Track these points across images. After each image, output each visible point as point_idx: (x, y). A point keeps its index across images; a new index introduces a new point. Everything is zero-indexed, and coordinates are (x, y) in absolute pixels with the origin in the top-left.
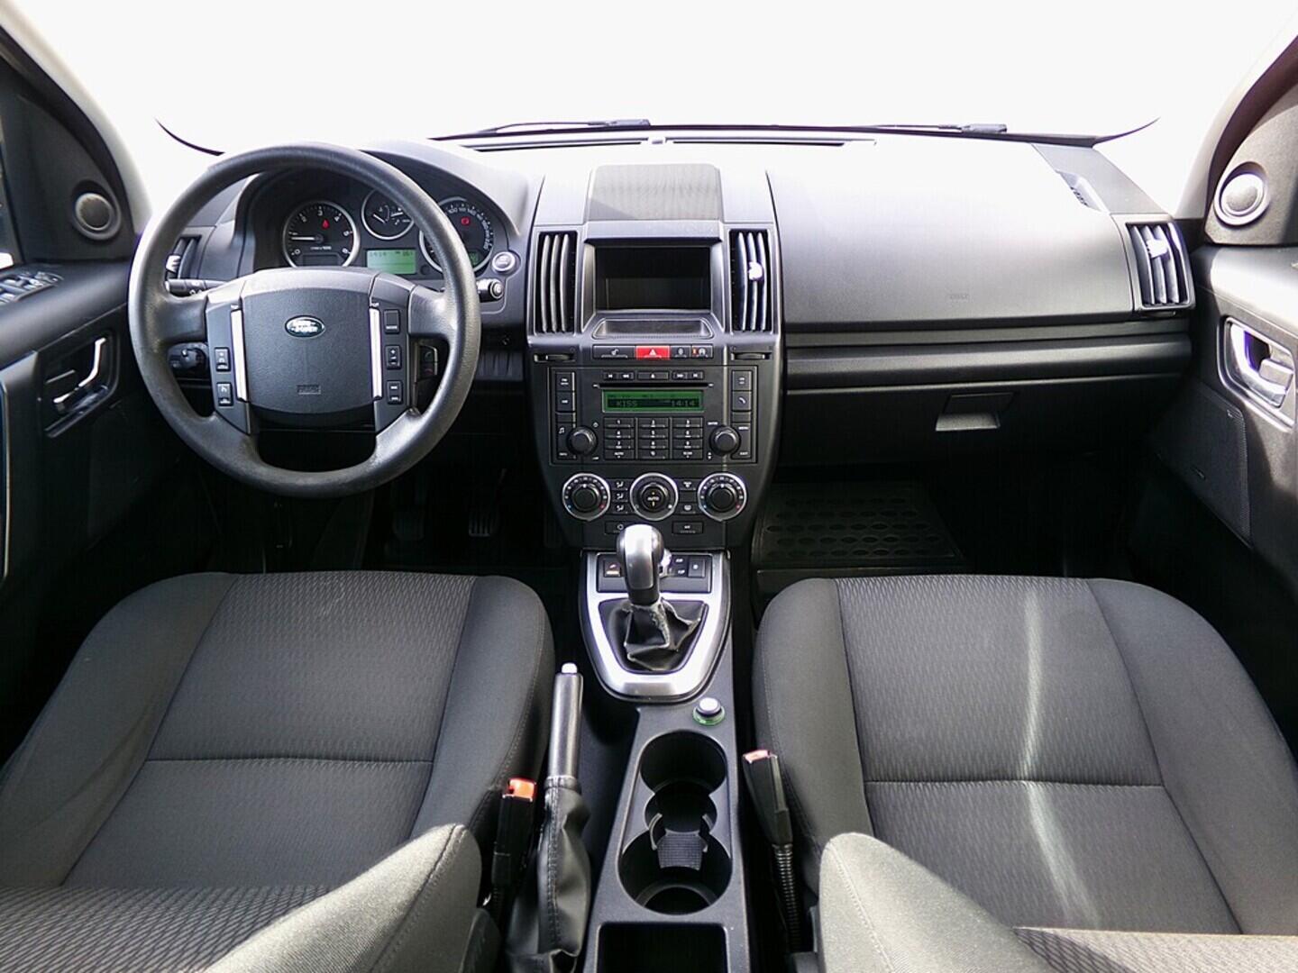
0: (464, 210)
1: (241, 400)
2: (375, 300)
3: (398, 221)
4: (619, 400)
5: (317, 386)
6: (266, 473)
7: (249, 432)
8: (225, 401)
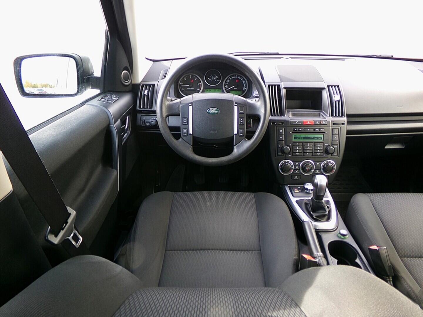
0: (237, 77)
1: (191, 134)
2: (236, 103)
3: (216, 80)
4: (297, 137)
5: (216, 130)
6: (198, 158)
7: (192, 144)
8: (185, 135)
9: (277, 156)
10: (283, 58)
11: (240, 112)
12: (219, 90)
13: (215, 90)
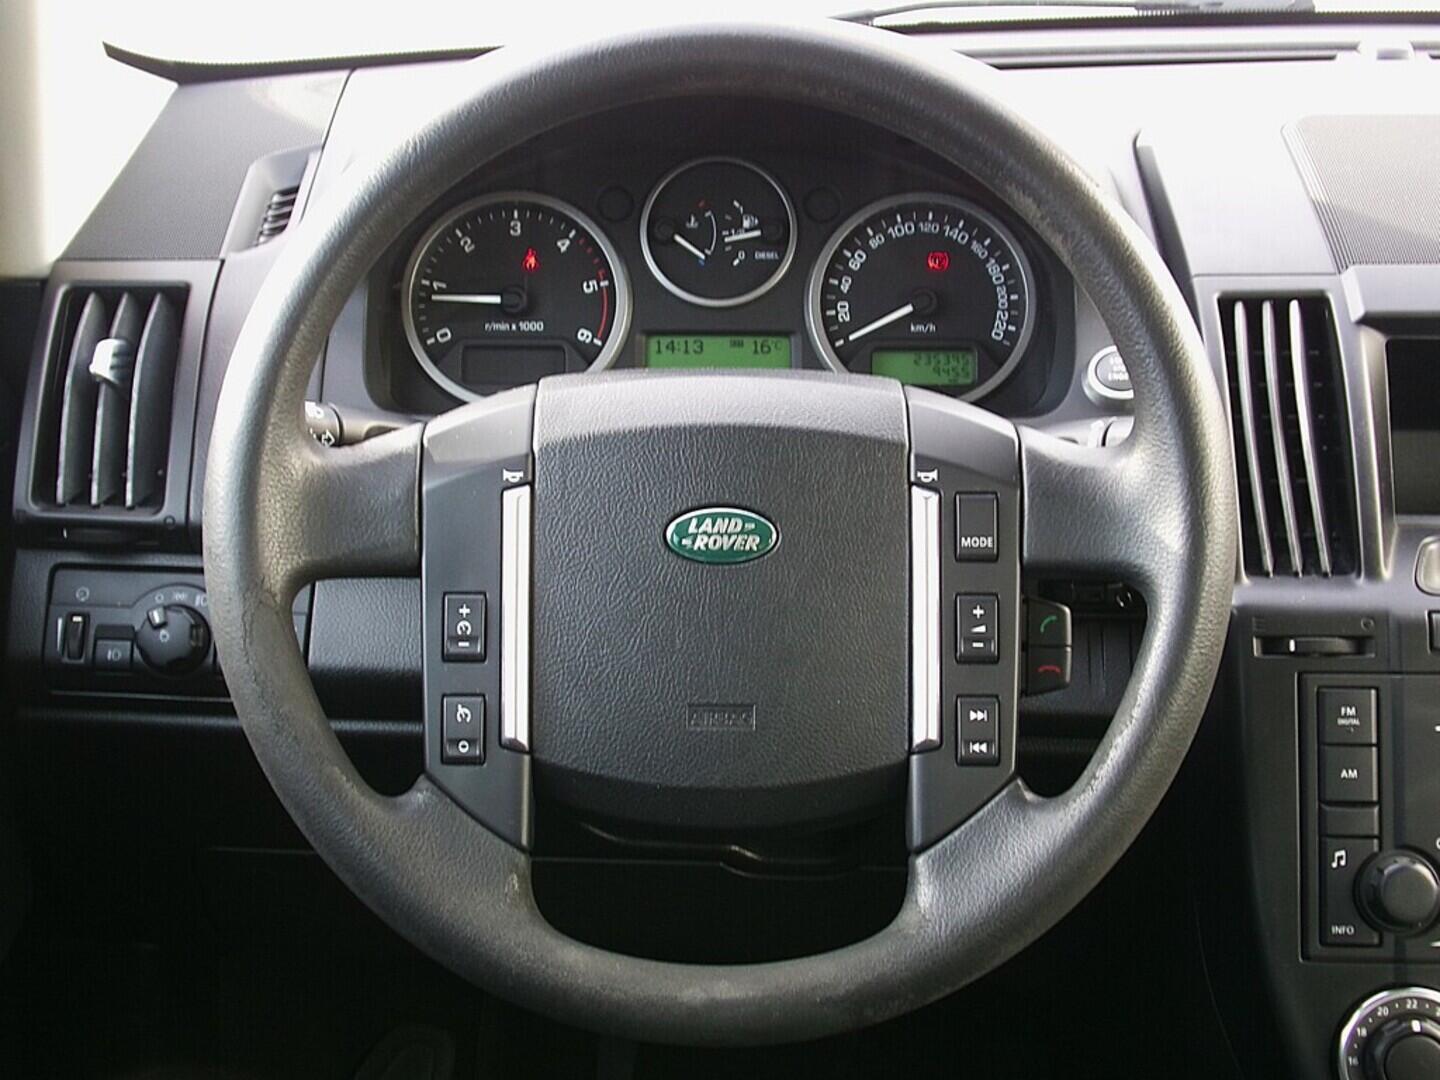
0: (934, 228)
1: (514, 746)
2: (925, 463)
3: (742, 255)
5: (747, 708)
7: (524, 841)
8: (464, 749)
9: (1315, 947)
10: (1353, 48)
11: (966, 542)
12: (771, 341)
13: (741, 344)
